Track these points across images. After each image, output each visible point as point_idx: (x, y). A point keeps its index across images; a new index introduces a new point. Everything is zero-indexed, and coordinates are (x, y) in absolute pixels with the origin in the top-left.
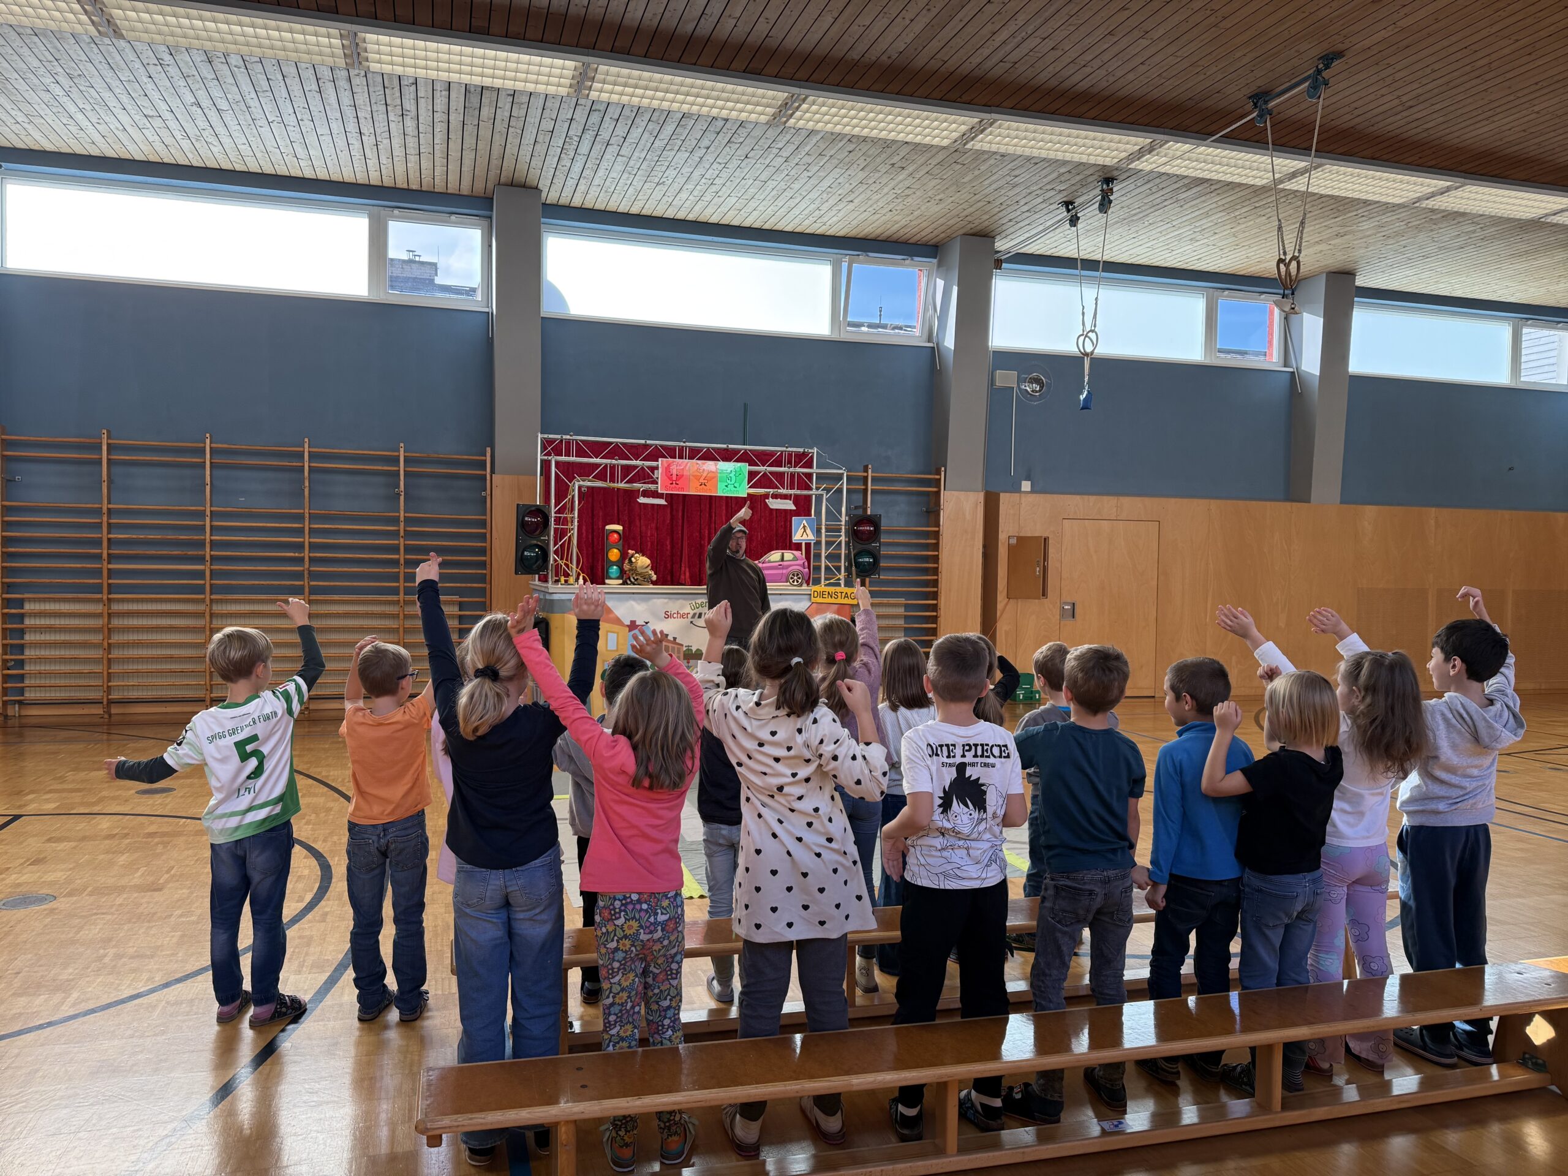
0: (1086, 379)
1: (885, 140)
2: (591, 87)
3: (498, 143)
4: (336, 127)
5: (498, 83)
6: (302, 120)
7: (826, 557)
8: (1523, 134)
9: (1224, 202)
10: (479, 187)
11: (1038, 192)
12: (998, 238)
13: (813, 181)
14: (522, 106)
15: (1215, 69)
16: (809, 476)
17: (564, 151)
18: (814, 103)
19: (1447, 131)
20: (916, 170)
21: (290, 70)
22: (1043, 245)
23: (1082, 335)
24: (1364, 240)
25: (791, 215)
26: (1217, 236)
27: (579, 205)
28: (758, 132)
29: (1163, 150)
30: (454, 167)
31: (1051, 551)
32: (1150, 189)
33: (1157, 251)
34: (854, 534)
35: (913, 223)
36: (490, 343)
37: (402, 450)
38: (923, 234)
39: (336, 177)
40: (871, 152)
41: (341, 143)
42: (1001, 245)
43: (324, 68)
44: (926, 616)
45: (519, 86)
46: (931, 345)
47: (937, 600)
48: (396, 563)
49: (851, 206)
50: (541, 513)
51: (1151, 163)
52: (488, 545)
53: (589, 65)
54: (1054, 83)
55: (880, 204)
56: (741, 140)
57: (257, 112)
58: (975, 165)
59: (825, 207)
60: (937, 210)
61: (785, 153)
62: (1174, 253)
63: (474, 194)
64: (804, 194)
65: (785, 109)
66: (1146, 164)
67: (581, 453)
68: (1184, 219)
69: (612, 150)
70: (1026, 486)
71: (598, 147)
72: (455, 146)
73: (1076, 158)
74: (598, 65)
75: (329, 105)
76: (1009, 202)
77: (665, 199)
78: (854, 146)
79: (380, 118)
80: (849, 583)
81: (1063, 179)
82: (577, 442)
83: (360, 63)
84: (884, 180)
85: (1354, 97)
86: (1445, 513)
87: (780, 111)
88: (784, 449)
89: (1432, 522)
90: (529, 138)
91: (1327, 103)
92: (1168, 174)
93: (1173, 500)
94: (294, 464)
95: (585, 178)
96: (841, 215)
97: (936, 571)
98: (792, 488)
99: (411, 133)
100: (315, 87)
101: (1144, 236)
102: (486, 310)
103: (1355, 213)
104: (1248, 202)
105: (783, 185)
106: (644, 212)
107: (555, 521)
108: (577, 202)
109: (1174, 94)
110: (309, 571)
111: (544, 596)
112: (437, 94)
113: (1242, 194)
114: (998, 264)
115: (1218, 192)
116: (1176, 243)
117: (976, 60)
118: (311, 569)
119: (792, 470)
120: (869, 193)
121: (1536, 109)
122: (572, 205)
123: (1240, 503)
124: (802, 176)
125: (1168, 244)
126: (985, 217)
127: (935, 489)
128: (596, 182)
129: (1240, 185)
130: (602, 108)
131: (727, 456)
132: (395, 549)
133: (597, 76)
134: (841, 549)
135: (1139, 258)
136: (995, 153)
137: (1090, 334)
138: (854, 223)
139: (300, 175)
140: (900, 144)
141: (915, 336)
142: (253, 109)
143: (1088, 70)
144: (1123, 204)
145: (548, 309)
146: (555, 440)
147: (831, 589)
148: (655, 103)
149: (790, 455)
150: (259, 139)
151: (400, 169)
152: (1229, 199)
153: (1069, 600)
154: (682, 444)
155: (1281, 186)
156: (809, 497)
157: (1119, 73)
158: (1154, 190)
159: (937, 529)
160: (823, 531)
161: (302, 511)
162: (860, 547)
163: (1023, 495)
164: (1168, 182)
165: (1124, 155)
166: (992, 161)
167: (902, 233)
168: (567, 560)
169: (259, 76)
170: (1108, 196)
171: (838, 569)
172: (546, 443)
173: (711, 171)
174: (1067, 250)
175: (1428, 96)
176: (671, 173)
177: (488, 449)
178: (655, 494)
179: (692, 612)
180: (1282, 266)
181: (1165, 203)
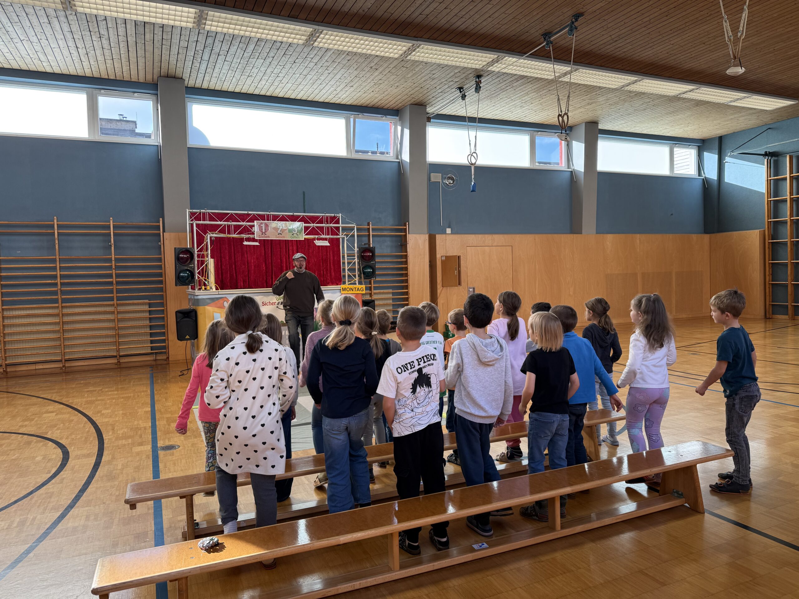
0: (473, 177)
1: (366, 54)
2: (205, 23)
3: (157, 54)
4: (62, 43)
5: (153, 20)
6: (41, 39)
7: (348, 270)
8: (667, 55)
9: (535, 87)
10: (149, 78)
11: (445, 82)
12: (428, 106)
13: (331, 75)
14: (168, 33)
15: (524, 21)
16: (338, 228)
17: (195, 58)
18: (326, 34)
19: (633, 53)
20: (384, 70)
21: (30, 10)
22: (450, 110)
23: (470, 155)
24: (601, 106)
25: (322, 93)
26: (533, 105)
27: (207, 88)
28: (299, 49)
29: (503, 61)
30: (133, 67)
31: (462, 262)
32: (499, 81)
33: (505, 112)
34: (362, 257)
35: (385, 98)
36: (159, 161)
37: (111, 221)
38: (391, 104)
39: (65, 72)
40: (359, 61)
41: (66, 53)
42: (430, 110)
43: (51, 10)
44: (403, 298)
45: (165, 22)
46: (398, 160)
47: (408, 289)
48: (111, 283)
49: (352, 89)
50: (189, 252)
51: (498, 68)
52: (163, 271)
53: (203, 11)
54: (447, 26)
55: (367, 88)
56: (291, 53)
57: (14, 35)
58: (413, 68)
59: (339, 89)
60: (396, 91)
61: (315, 61)
62: (513, 113)
63: (147, 82)
64: (327, 82)
65: (312, 37)
66: (496, 68)
67: (211, 219)
68: (517, 96)
69: (221, 58)
70: (449, 231)
71: (214, 56)
72: (133, 55)
73: (462, 65)
74: (208, 11)
75: (56, 31)
76: (431, 88)
77: (253, 84)
78: (350, 57)
79: (87, 38)
80: (360, 283)
81: (457, 76)
82: (209, 213)
83: (71, 7)
84: (368, 75)
85: (590, 36)
86: (643, 237)
87: (310, 38)
88: (324, 215)
89: (638, 241)
90: (174, 50)
91: (578, 38)
92: (507, 73)
93: (518, 236)
94: (49, 231)
95: (208, 73)
96: (347, 93)
97: (406, 275)
98: (328, 235)
99: (106, 48)
100: (46, 20)
101: (498, 105)
102: (157, 144)
103: (595, 93)
104: (546, 88)
105: (315, 77)
106: (243, 91)
107: (197, 256)
108: (205, 86)
109: (507, 33)
110: (61, 290)
111: (194, 297)
112: (119, 26)
113: (543, 83)
114: (429, 119)
115: (531, 82)
116: (514, 108)
117: (408, 13)
118: (62, 289)
119: (327, 225)
120: (361, 82)
121: (672, 42)
122: (202, 87)
123: (549, 235)
124: (325, 73)
125: (510, 109)
126: (421, 95)
127: (404, 234)
128: (214, 75)
129: (541, 79)
130: (214, 35)
131: (294, 219)
132: (110, 276)
133: (208, 17)
134: (355, 266)
135: (496, 116)
136: (422, 62)
137: (474, 154)
138: (355, 98)
139: (44, 70)
140: (374, 56)
141: (391, 157)
142: (10, 33)
143: (463, 20)
144: (487, 89)
145: (192, 142)
146: (196, 213)
147: (351, 286)
148: (242, 33)
149: (327, 217)
150: (16, 50)
151: (102, 67)
152: (537, 86)
153: (471, 286)
154: (268, 213)
155: (560, 80)
156: (338, 239)
157: (479, 22)
158: (501, 81)
159: (406, 254)
160: (346, 256)
161: (55, 257)
162: (365, 264)
163: (447, 235)
164: (508, 78)
165: (485, 63)
166: (421, 66)
167: (379, 103)
168: (205, 277)
169: (11, 13)
170: (479, 85)
171: (355, 276)
172: (192, 214)
173: (276, 70)
174: (461, 112)
175: (623, 35)
176: (255, 70)
177: (161, 219)
178: (254, 240)
179: (277, 302)
180: (560, 118)
181: (507, 88)
